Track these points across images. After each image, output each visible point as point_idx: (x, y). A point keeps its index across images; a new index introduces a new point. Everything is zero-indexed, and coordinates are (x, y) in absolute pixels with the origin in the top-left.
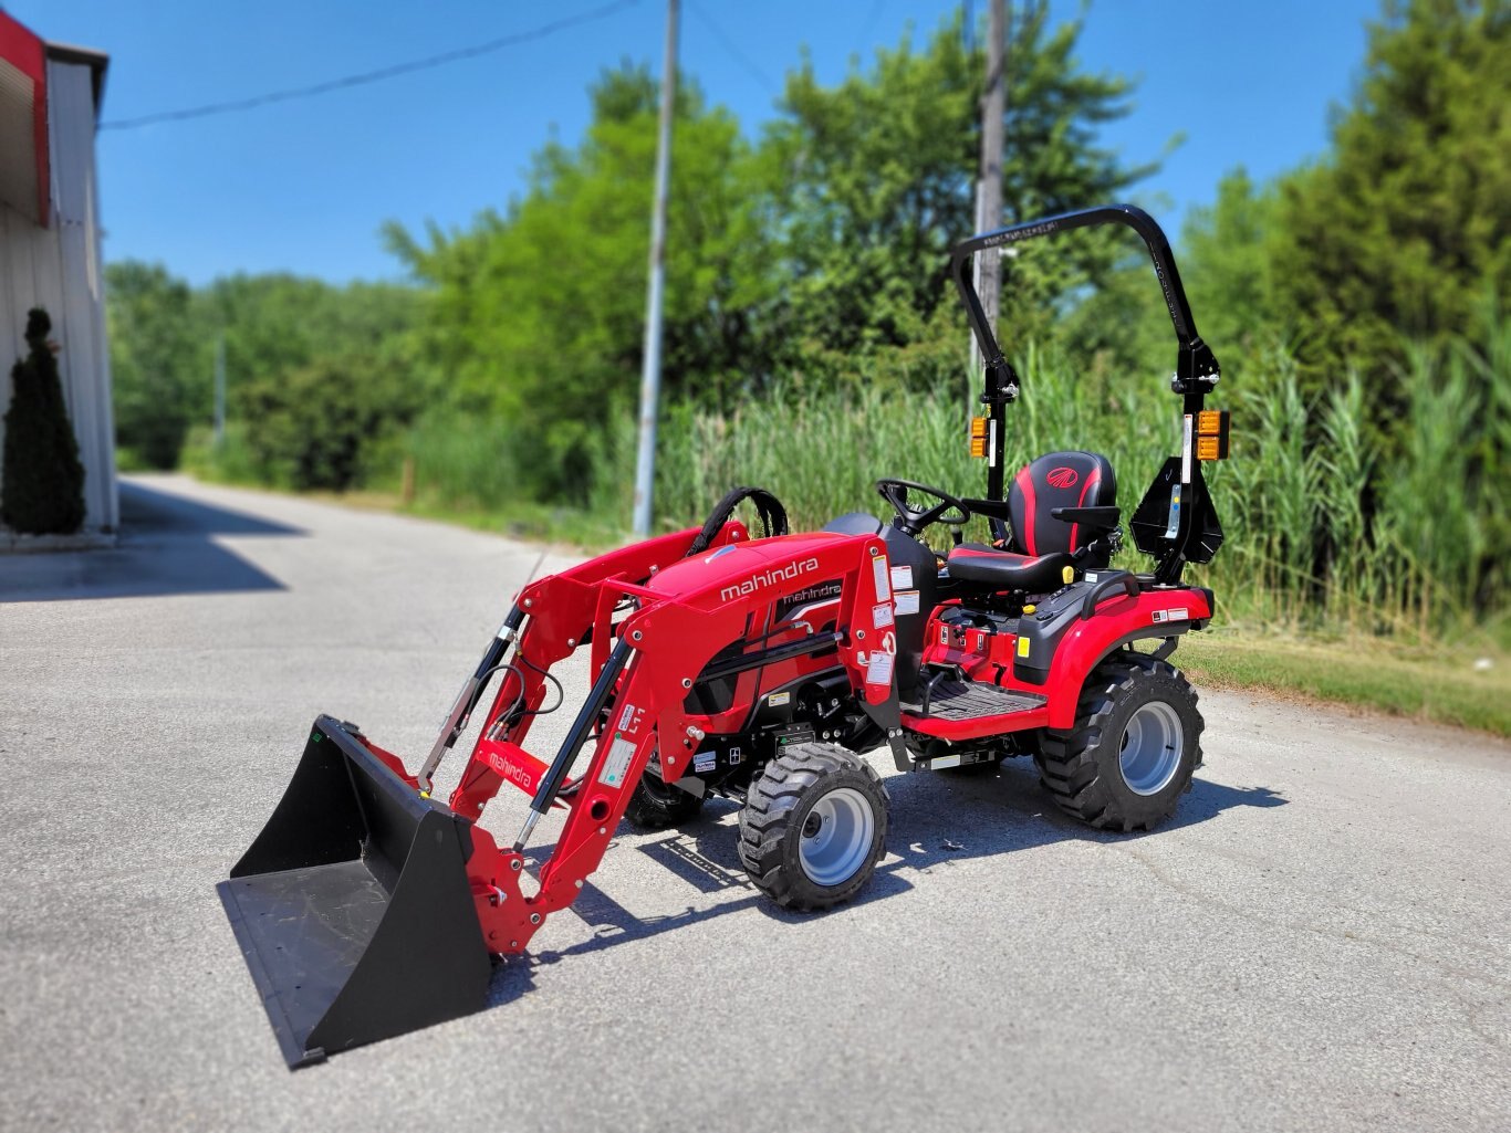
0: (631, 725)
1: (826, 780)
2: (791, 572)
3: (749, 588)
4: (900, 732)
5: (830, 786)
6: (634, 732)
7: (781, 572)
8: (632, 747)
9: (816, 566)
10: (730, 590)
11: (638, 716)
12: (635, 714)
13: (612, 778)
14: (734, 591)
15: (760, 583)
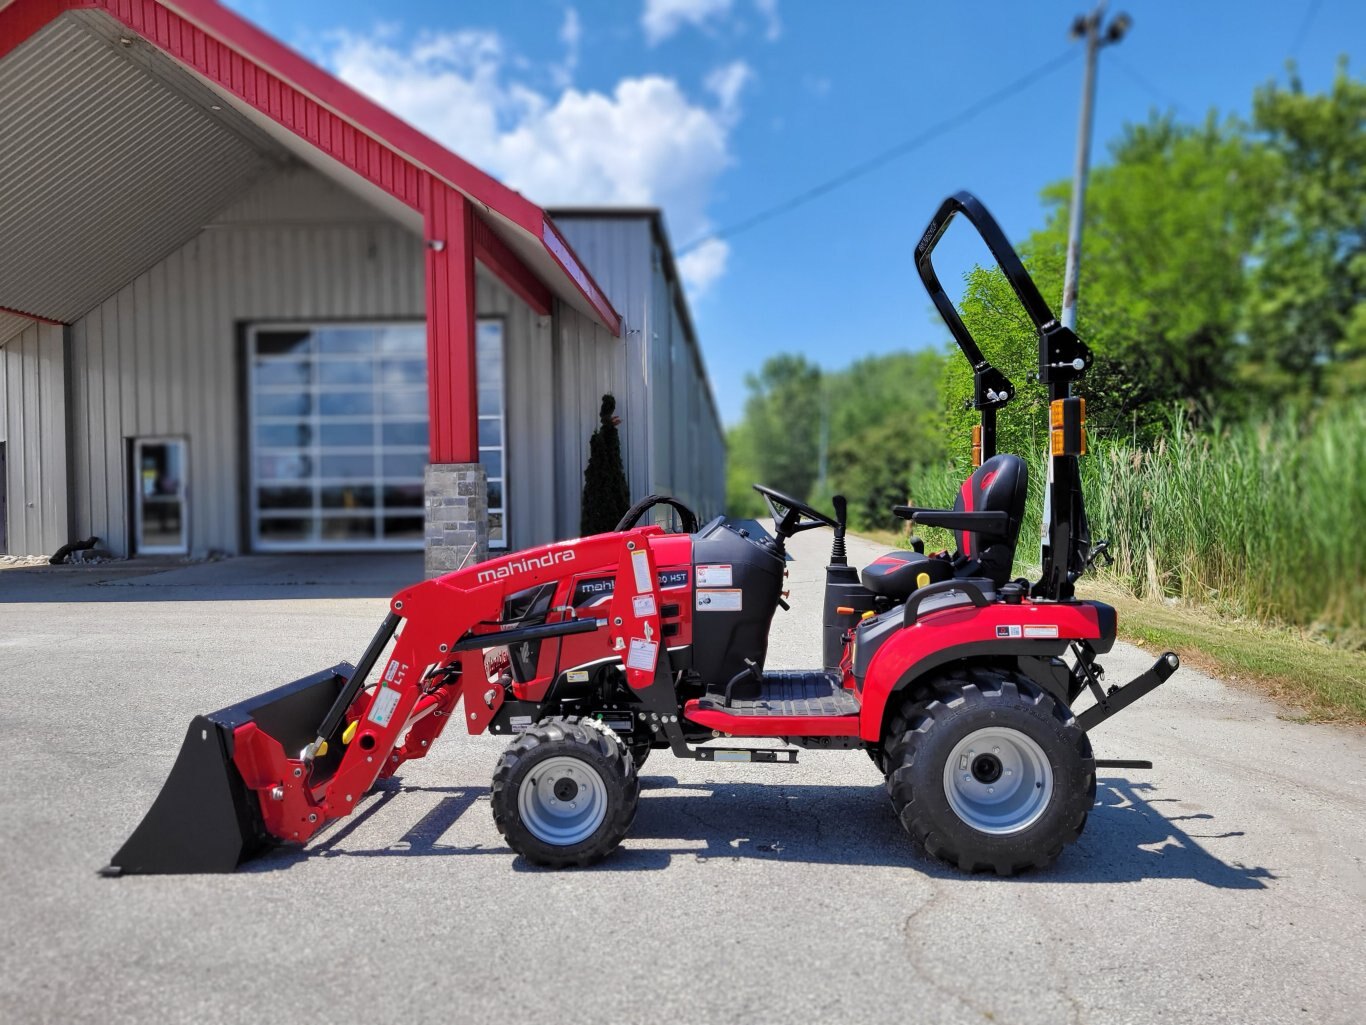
0: (396, 677)
1: (546, 746)
2: (547, 561)
3: (505, 573)
4: (674, 719)
5: (552, 752)
6: (399, 683)
7: (536, 560)
8: (397, 696)
9: (573, 557)
10: (486, 573)
11: (403, 671)
12: (400, 669)
13: (380, 718)
14: (491, 575)
15: (516, 569)
